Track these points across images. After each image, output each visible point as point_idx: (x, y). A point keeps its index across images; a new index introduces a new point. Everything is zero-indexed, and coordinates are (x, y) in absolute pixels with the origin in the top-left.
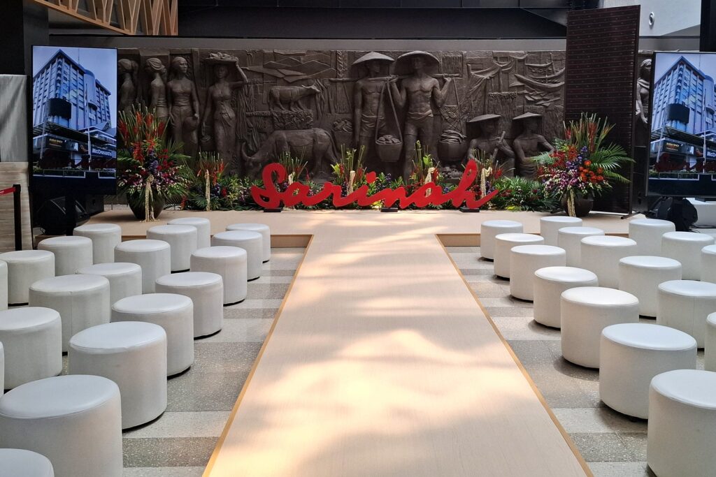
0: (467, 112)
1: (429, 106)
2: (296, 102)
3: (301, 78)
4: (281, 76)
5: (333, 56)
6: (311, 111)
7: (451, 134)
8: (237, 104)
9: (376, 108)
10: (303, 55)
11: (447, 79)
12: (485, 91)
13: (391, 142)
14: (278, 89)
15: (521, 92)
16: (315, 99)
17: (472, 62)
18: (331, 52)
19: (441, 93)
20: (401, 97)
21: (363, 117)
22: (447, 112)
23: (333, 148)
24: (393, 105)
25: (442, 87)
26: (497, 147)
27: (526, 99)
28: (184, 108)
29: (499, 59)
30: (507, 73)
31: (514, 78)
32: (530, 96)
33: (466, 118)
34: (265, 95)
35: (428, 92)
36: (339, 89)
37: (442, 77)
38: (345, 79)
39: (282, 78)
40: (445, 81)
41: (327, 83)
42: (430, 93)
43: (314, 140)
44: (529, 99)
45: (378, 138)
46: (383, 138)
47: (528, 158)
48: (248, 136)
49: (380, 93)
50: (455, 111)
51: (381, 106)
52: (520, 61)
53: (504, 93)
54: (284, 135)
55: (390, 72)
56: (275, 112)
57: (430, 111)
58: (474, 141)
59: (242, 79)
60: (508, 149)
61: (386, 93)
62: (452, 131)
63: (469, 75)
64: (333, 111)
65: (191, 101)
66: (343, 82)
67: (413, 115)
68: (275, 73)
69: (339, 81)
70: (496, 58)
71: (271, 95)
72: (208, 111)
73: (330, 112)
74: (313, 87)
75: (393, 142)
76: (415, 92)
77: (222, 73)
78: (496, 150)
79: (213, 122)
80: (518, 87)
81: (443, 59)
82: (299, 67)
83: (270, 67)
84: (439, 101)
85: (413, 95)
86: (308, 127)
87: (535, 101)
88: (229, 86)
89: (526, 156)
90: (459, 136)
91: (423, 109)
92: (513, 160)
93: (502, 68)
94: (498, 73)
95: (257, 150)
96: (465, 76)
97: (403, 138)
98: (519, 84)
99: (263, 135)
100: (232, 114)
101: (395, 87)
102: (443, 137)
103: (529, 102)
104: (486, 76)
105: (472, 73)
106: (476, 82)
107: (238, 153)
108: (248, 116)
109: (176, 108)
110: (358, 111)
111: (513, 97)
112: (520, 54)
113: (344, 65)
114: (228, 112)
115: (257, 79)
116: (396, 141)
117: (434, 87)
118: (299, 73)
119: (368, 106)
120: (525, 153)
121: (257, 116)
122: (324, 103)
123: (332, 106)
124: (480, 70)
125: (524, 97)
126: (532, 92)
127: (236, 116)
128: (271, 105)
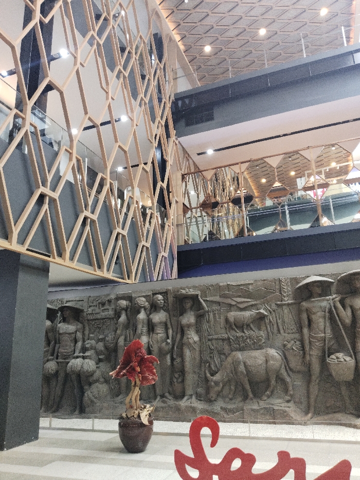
2: (248, 325)
3: (250, 303)
4: (234, 303)
5: (277, 283)
6: (262, 333)
8: (200, 329)
9: (322, 327)
10: (251, 284)
13: (342, 360)
14: (233, 315)
16: (265, 322)
18: (275, 280)
20: (346, 315)
21: (310, 336)
23: (285, 366)
24: (339, 323)
28: (160, 335)
34: (222, 320)
36: (286, 311)
38: (290, 302)
39: (236, 305)
41: (274, 307)
43: (266, 360)
45: (329, 357)
46: (333, 356)
48: (211, 357)
49: (325, 312)
51: (328, 324)
54: (239, 355)
56: (232, 335)
59: (203, 308)
61: (330, 312)
64: (282, 331)
65: (167, 329)
66: (288, 305)
68: (229, 301)
69: (285, 304)
71: (227, 320)
72: (179, 336)
73: (280, 333)
74: (262, 311)
75: (345, 361)
77: (188, 305)
79: (181, 346)
82: (249, 295)
83: (224, 296)
86: (261, 348)
88: (194, 315)
95: (219, 370)
97: (355, 356)
99: (223, 356)
100: (196, 338)
101: (339, 306)
107: (203, 373)
108: (209, 340)
109: (155, 336)
110: (305, 331)
113: (288, 290)
114: (193, 337)
115: (215, 307)
116: (348, 359)
118: (249, 300)
119: (314, 325)
121: (216, 339)
122: (273, 325)
123: (281, 327)
127: (200, 340)
128: (228, 329)
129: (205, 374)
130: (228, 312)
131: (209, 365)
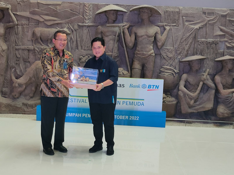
0: (180, 54)
1: (152, 47)
3: (56, 22)
4: (42, 20)
5: (82, 6)
7: (167, 69)
8: (9, 40)
9: (111, 48)
10: (59, 5)
11: (166, 27)
12: (195, 37)
14: (40, 30)
15: (222, 40)
17: (187, 15)
18: (80, 4)
19: (161, 38)
22: (165, 53)
24: (124, 45)
25: (162, 33)
26: (202, 81)
27: (226, 45)
29: (207, 14)
30: (213, 25)
31: (218, 29)
32: (229, 43)
33: (179, 57)
34: (30, 34)
35: (152, 37)
36: (85, 32)
37: (163, 26)
38: (90, 24)
39: (43, 21)
40: (165, 29)
41: (76, 27)
42: (153, 38)
44: (228, 45)
47: (225, 90)
48: (17, 64)
49: (115, 36)
50: (171, 52)
51: (116, 46)
52: (224, 16)
53: (210, 40)
55: (124, 20)
56: (38, 47)
57: (153, 51)
58: (185, 76)
59: (13, 22)
60: (210, 83)
61: (119, 36)
62: (168, 67)
63: (184, 25)
64: (80, 48)
66: (88, 26)
67: (140, 54)
68: (37, 17)
69: (85, 26)
70: (204, 13)
71: (34, 34)
73: (78, 49)
74: (65, 29)
75: (123, 74)
76: (142, 36)
78: (201, 83)
80: (220, 35)
81: (165, 12)
83: (34, 13)
84: (160, 44)
85: (140, 39)
88: (4, 26)
89: (224, 89)
90: (174, 71)
91: (148, 49)
92: (214, 91)
93: (209, 21)
94: (206, 24)
95: (23, 75)
96: (181, 26)
97: (131, 71)
98: (222, 33)
99: (28, 64)
100: (5, 47)
101: (126, 31)
102: (161, 71)
103: (228, 48)
104: (197, 27)
105: (187, 23)
106: (188, 31)
107: (9, 76)
108: (16, 49)
111: (216, 43)
112: (224, 11)
113: (89, 13)
114: (2, 45)
115: (24, 22)
116: (125, 73)
117: (156, 33)
118: (56, 19)
120: (223, 86)
121: (23, 50)
122: (73, 42)
123: (79, 44)
124: (193, 21)
125: (225, 44)
126: (230, 40)
127: (8, 49)
128: (34, 42)
129: (11, 77)
130: (36, 27)
131: (15, 70)
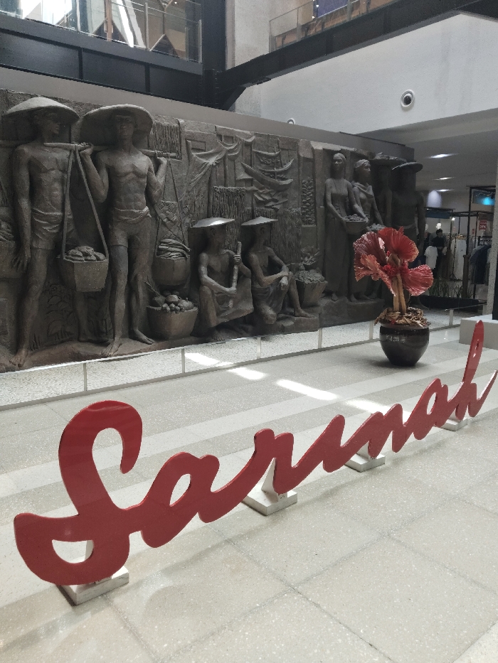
0: (188, 213)
1: (145, 200)
7: (173, 245)
12: (209, 183)
15: (250, 188)
17: (192, 137)
19: (159, 179)
20: (101, 180)
22: (164, 212)
25: (156, 170)
26: (236, 263)
27: (256, 199)
29: (223, 139)
30: (233, 159)
31: (241, 167)
32: (260, 194)
33: (188, 220)
40: (159, 163)
42: (145, 179)
44: (259, 198)
46: (76, 251)
49: (64, 172)
50: (174, 211)
52: (248, 145)
53: (231, 188)
57: (147, 208)
58: (204, 256)
60: (246, 267)
62: (173, 241)
63: (190, 156)
67: (125, 214)
70: (220, 136)
76: (126, 174)
78: (236, 268)
80: (245, 180)
84: (156, 193)
87: (266, 202)
89: (264, 276)
92: (250, 282)
93: (228, 152)
94: (224, 158)
96: (185, 158)
98: (247, 177)
103: (259, 203)
104: (212, 161)
105: (194, 154)
106: (198, 169)
110: (24, 203)
111: (239, 194)
112: (246, 134)
116: (101, 256)
117: (149, 170)
119: (43, 194)
124: (202, 150)
125: (253, 196)
126: (261, 189)
